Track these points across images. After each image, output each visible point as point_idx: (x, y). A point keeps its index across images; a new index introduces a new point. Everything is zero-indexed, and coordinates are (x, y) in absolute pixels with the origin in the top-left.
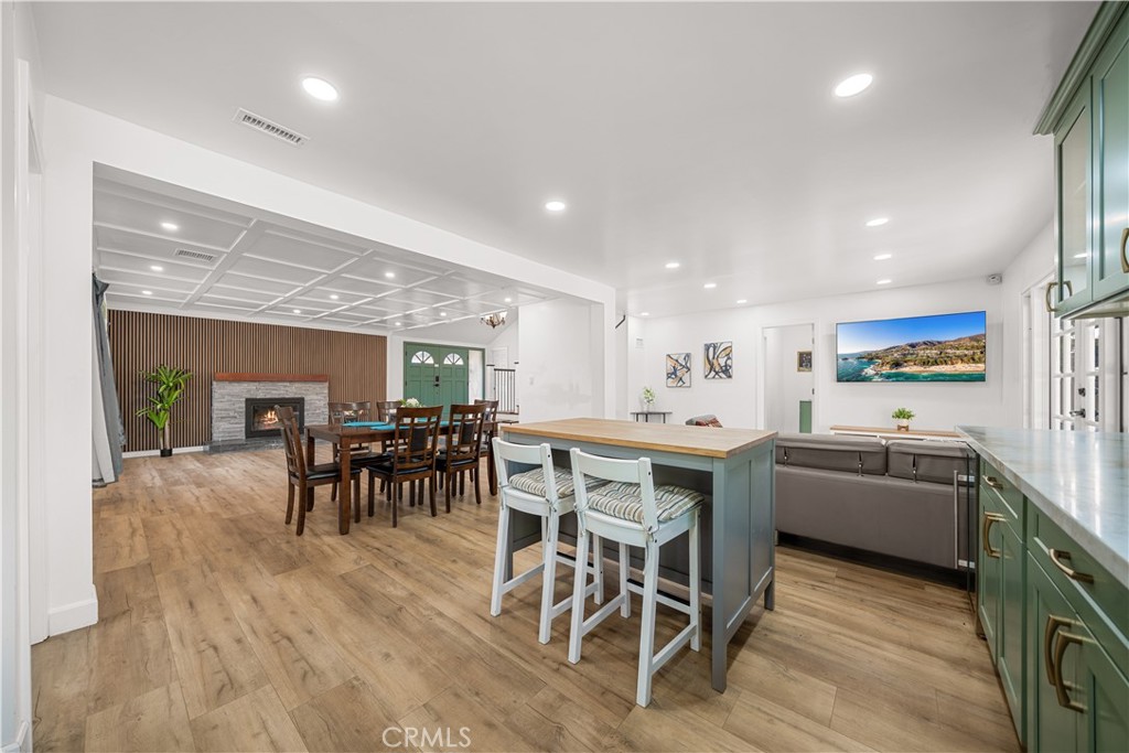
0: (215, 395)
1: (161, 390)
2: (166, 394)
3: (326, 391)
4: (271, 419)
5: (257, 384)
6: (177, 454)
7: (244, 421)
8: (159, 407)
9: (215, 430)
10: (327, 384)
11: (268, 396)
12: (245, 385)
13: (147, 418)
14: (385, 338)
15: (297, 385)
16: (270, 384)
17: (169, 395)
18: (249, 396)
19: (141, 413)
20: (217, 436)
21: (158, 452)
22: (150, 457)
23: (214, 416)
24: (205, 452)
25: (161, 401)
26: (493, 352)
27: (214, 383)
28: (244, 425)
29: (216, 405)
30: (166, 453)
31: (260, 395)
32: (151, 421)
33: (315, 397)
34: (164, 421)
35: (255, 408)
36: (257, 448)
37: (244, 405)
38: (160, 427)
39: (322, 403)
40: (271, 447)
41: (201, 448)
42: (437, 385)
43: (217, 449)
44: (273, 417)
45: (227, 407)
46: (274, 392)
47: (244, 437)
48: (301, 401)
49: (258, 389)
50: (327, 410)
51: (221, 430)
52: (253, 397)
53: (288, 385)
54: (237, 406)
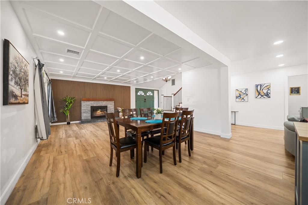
0: (82, 105)
1: (67, 104)
2: (68, 105)
3: (114, 104)
4: (99, 113)
5: (94, 102)
6: (72, 124)
7: (90, 113)
8: (66, 109)
9: (82, 116)
10: (114, 102)
11: (97, 106)
12: (90, 102)
13: (63, 112)
14: (130, 87)
15: (105, 102)
16: (98, 102)
17: (69, 105)
18: (92, 105)
19: (61, 111)
20: (83, 118)
21: (66, 123)
22: (64, 124)
23: (82, 112)
24: (79, 123)
25: (67, 108)
26: (161, 91)
27: (82, 101)
28: (90, 114)
29: (82, 108)
30: (69, 123)
31: (95, 105)
32: (64, 113)
33: (110, 106)
34: (68, 114)
35: (94, 109)
36: (94, 122)
37: (90, 108)
38: (67, 115)
39: (113, 107)
40: (98, 122)
41: (78, 122)
42: (145, 102)
43: (83, 122)
44: (99, 112)
45: (86, 109)
46: (99, 104)
47: (90, 118)
48: (106, 107)
49: (94, 103)
50: (114, 110)
51: (84, 116)
52: (93, 106)
53: (103, 102)
54: (88, 108)
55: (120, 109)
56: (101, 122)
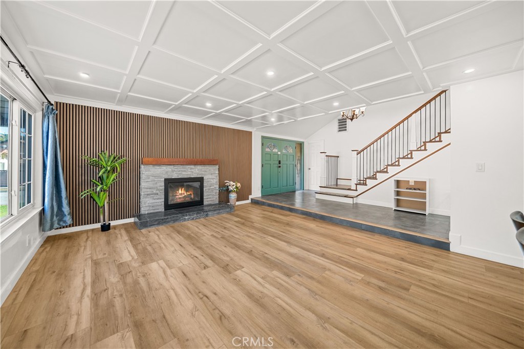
0: (143, 176)
1: (100, 174)
2: (105, 176)
3: (217, 172)
4: (181, 194)
5: (172, 167)
6: (115, 227)
7: (163, 196)
8: (98, 189)
9: (142, 205)
10: (217, 167)
11: (180, 177)
12: (164, 168)
13: (91, 197)
14: (250, 133)
15: (199, 167)
16: (181, 167)
17: (108, 177)
18: (167, 177)
19: (84, 194)
20: (144, 210)
22: (93, 230)
23: (142, 193)
24: (135, 223)
25: (102, 184)
26: (309, 144)
27: (142, 166)
28: (163, 200)
29: (143, 184)
30: (105, 228)
31: (175, 176)
32: (94, 200)
33: (210, 177)
34: (103, 200)
35: (171, 184)
36: (175, 221)
37: (163, 184)
38: (101, 205)
39: (215, 181)
40: (185, 220)
41: (132, 220)
42: (280, 167)
43: (145, 222)
44: (183, 192)
45: (151, 186)
46: (184, 173)
47: (163, 210)
48: (201, 180)
49: (173, 171)
50: (218, 186)
51: (147, 205)
52: (170, 177)
53: (193, 167)
54: (159, 184)
55: (232, 185)
56: (193, 219)
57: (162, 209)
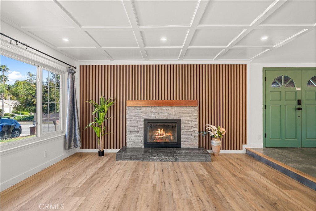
2: (99, 115)
3: (197, 114)
4: (160, 134)
5: (150, 108)
6: (108, 155)
7: (143, 135)
9: (128, 140)
10: (197, 108)
11: (157, 118)
12: (143, 109)
15: (176, 109)
16: (158, 108)
18: (146, 117)
20: (129, 145)
21: (96, 151)
22: (96, 153)
23: (127, 130)
25: (99, 120)
27: (127, 108)
28: (143, 138)
29: (128, 123)
30: (101, 154)
31: (153, 117)
33: (188, 119)
34: (99, 134)
37: (143, 123)
38: (98, 136)
39: (194, 124)
40: (153, 160)
42: (299, 109)
43: (121, 157)
44: (162, 132)
45: (134, 125)
46: (161, 114)
47: (143, 147)
48: (178, 122)
49: (151, 112)
50: (197, 129)
51: (131, 140)
52: (148, 118)
53: (169, 108)
54: (139, 124)
55: (213, 129)
56: (161, 160)
57: (142, 145)
